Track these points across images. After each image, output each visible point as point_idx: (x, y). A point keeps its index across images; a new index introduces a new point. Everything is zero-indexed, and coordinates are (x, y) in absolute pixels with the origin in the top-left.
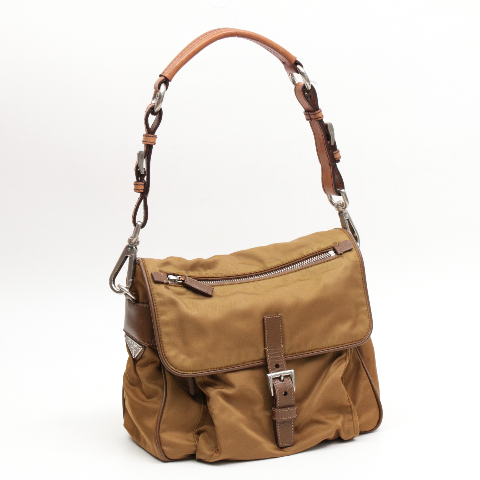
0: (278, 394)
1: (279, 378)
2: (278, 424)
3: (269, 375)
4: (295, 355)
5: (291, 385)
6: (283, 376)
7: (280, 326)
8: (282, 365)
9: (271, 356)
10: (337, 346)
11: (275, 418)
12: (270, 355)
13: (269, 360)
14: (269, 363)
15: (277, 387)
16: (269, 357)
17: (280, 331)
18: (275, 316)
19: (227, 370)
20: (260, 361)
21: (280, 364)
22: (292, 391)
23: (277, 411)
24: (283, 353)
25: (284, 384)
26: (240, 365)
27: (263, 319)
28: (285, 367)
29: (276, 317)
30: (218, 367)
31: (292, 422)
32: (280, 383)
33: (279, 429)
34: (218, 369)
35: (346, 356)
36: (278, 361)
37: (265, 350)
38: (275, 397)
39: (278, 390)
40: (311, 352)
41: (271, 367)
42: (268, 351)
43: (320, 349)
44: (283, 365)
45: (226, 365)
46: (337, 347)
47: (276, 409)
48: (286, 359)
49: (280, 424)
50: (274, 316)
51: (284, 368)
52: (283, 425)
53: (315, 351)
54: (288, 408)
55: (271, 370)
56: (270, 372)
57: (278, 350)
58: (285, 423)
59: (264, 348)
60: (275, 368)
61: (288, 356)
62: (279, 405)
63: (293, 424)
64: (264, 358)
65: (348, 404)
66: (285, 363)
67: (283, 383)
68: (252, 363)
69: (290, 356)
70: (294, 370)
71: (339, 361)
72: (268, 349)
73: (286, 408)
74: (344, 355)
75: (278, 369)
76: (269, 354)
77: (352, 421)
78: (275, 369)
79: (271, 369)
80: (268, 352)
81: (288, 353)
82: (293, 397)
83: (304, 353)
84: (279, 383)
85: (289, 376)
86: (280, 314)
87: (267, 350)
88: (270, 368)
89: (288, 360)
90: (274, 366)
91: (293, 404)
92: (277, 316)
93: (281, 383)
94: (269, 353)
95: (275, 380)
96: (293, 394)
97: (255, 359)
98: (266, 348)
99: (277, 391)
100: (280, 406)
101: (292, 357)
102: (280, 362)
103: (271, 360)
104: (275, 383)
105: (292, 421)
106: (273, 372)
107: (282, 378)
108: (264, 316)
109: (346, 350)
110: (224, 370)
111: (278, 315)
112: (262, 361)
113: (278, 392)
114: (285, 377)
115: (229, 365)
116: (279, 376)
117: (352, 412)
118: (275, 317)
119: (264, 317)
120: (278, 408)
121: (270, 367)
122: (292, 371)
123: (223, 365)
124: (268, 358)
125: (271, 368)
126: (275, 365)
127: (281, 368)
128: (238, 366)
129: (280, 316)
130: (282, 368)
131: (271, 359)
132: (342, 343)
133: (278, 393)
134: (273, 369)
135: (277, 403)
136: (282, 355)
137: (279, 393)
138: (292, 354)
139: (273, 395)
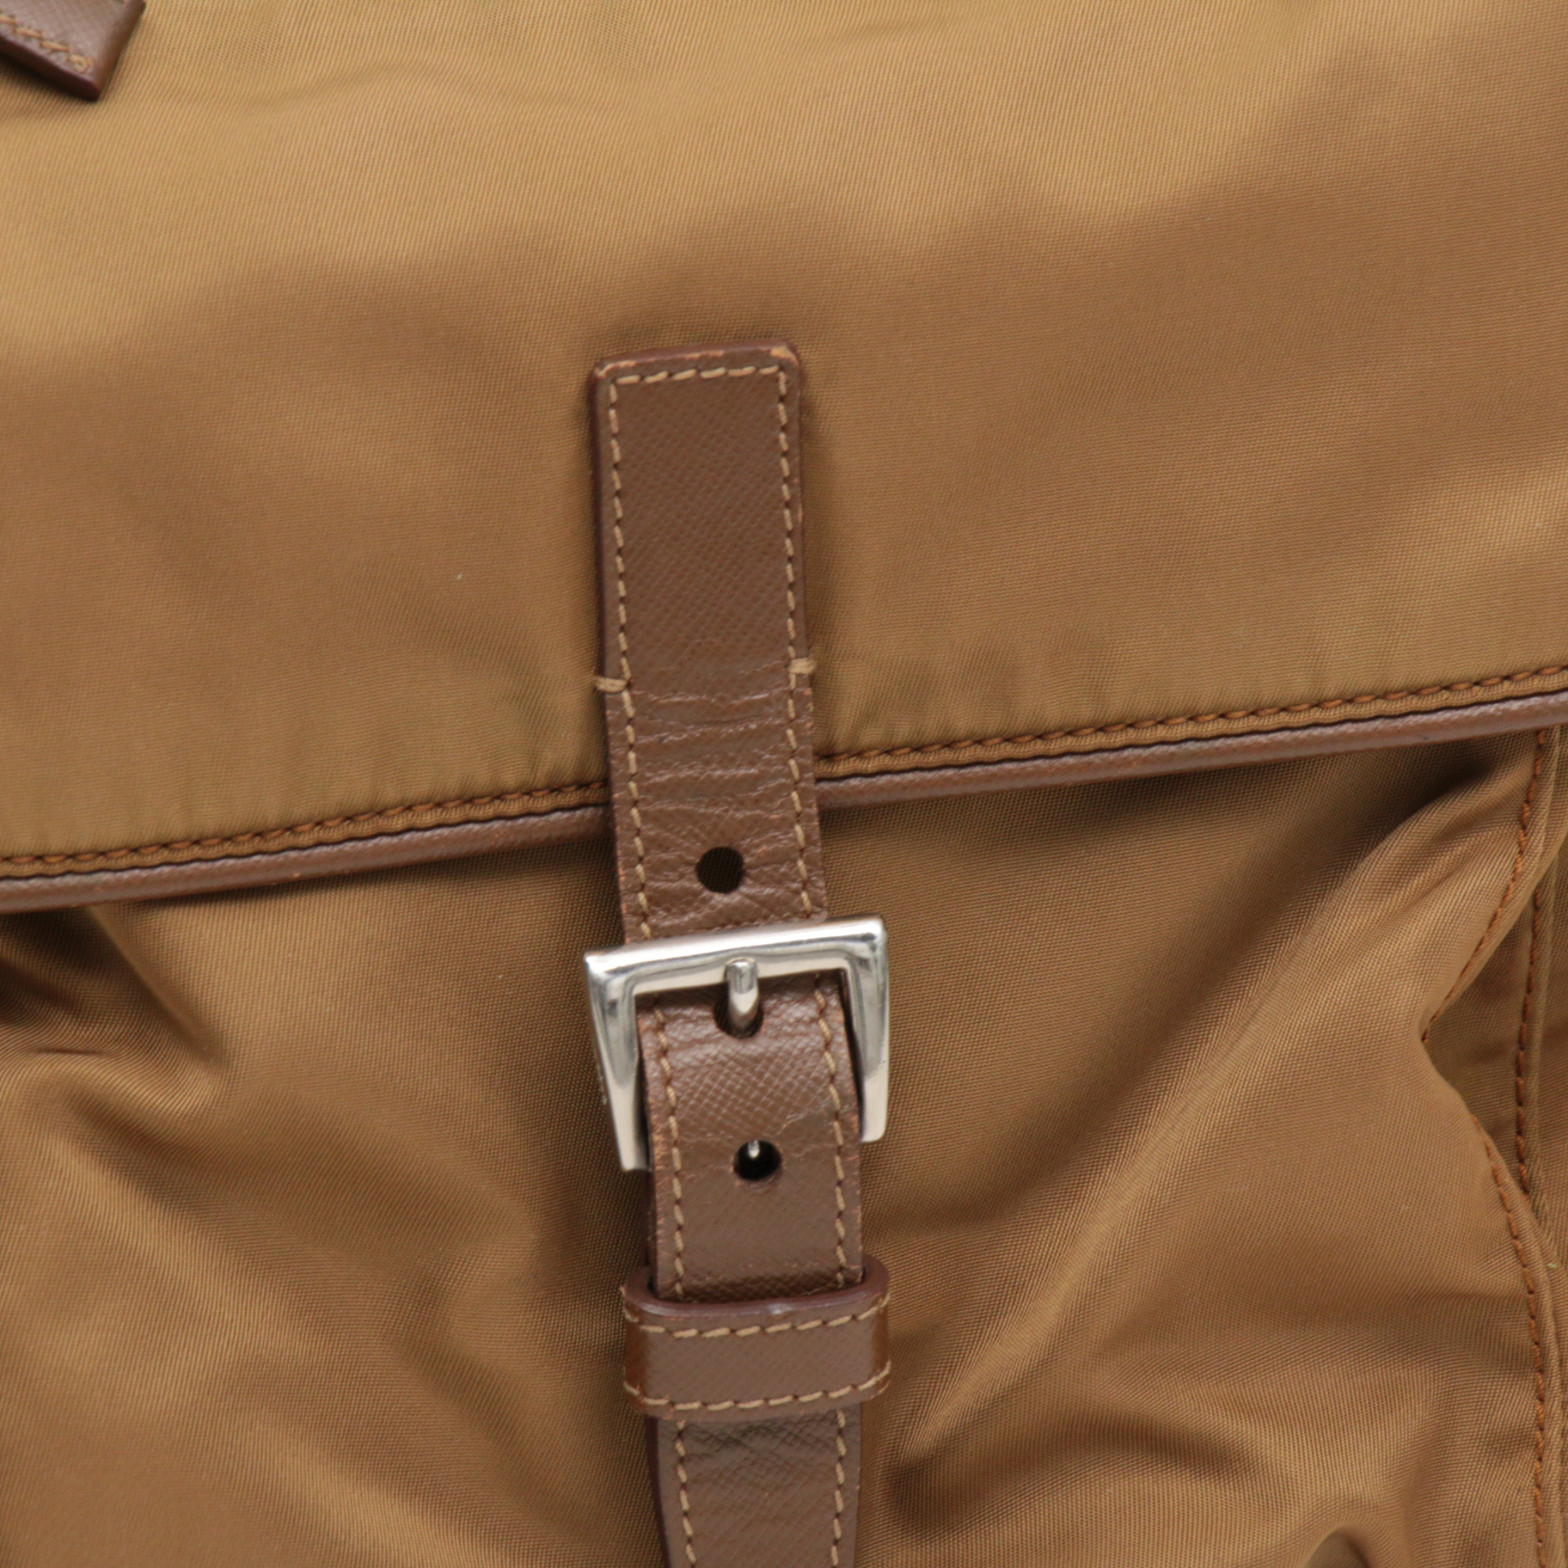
0: (677, 1165)
1: (715, 999)
2: (680, 1448)
3: (599, 964)
4: (947, 756)
5: (832, 1078)
6: (745, 981)
7: (784, 463)
8: (776, 858)
9: (667, 766)
10: (1416, 692)
11: (644, 1394)
12: (651, 755)
13: (635, 803)
14: (638, 832)
15: (671, 1092)
16: (633, 769)
17: (782, 519)
18: (732, 361)
19: (163, 876)
20: (544, 803)
21: (754, 851)
22: (833, 1138)
23: (660, 1330)
24: (799, 739)
25: (756, 1060)
26: (304, 839)
27: (592, 388)
28: (805, 885)
29: (735, 373)
30: (84, 843)
31: (840, 1432)
32: (711, 1050)
33: (684, 1497)
34: (58, 868)
35: (1529, 797)
36: (739, 815)
37: (599, 700)
38: (643, 1181)
39: (681, 1124)
40: (1120, 739)
41: (655, 870)
42: (631, 712)
43: (1223, 716)
44: (787, 857)
45: (148, 829)
46: (1414, 703)
47: (652, 1309)
48: (821, 797)
49: (699, 1449)
50: (711, 363)
51: (797, 892)
52: (730, 1458)
53: (1162, 732)
54: (777, 1309)
55: (649, 899)
56: (629, 920)
57: (750, 705)
58: (758, 1443)
59: (589, 677)
60: (697, 886)
61: (871, 765)
62: (680, 1268)
63: (843, 1450)
64: (594, 770)
65: (1502, 1277)
66: (816, 837)
67: (754, 1048)
68: (429, 818)
69: (886, 761)
70: (886, 928)
71: (1448, 836)
72: (629, 686)
73: (754, 1311)
74: (1506, 783)
75: (720, 899)
76: (644, 740)
77: (1529, 1455)
78: (696, 894)
79: (642, 897)
80: (630, 721)
81: (871, 735)
82: (841, 1205)
83: (1039, 747)
84: (699, 1053)
85: (834, 980)
86: (779, 351)
87: (620, 703)
88: (643, 887)
89: (864, 800)
90: (691, 869)
91: (841, 1269)
92: (748, 370)
93: (730, 1047)
94: (640, 731)
95: (673, 1012)
96: (841, 1175)
97: (482, 778)
98: (608, 684)
99: (667, 1131)
100: (695, 1282)
101: (910, 776)
102: (760, 826)
103: (658, 806)
104: (664, 1052)
105: (835, 1421)
106: (663, 935)
107: (744, 1001)
108: (600, 365)
109: (1537, 732)
110: (126, 875)
111: (766, 359)
112: (572, 797)
113: (675, 1144)
114: (770, 988)
115: (176, 826)
116: (713, 977)
117: (1544, 1355)
118: (720, 371)
119: (601, 373)
120: (672, 1300)
121: (639, 868)
122: (873, 927)
123: (116, 832)
124: (632, 777)
125: (652, 883)
126: (696, 850)
127: (753, 891)
128: (288, 838)
129: (783, 366)
130: (768, 891)
131: (659, 791)
132: (1474, 669)
133: (668, 1159)
134: (665, 893)
135: (663, 1255)
136: (793, 754)
137: (684, 1156)
138: (919, 748)
139: (629, 1158)
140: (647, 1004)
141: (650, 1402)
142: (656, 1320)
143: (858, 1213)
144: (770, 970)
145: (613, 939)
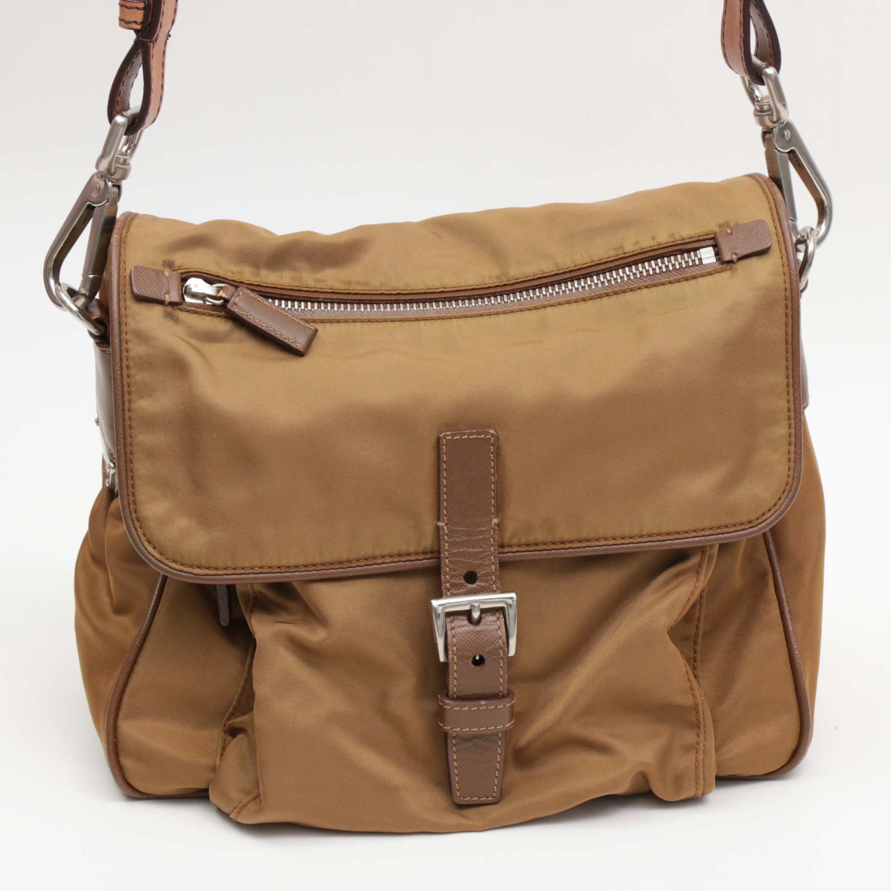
0: (456, 660)
1: (468, 614)
2: (454, 741)
3: (435, 603)
4: (536, 548)
5: (500, 637)
6: (477, 609)
7: (492, 463)
8: (486, 575)
9: (456, 548)
10: (669, 534)
11: (444, 726)
12: (452, 544)
13: (447, 558)
14: (448, 566)
15: (454, 640)
16: (447, 548)
17: (491, 479)
18: (478, 434)
19: (314, 574)
20: (421, 557)
21: (480, 572)
22: (500, 655)
23: (449, 707)
24: (494, 541)
25: (479, 632)
26: (353, 565)
27: (438, 440)
28: (494, 583)
29: (479, 437)
30: (292, 564)
31: (499, 738)
32: (466, 628)
33: (455, 756)
34: (284, 571)
35: (700, 565)
36: (476, 562)
37: (438, 528)
38: (446, 665)
39: (457, 649)
40: (585, 544)
41: (452, 577)
42: (446, 532)
43: (614, 539)
44: (489, 575)
45: (310, 561)
46: (668, 537)
47: (447, 701)
48: (500, 558)
49: (460, 742)
50: (472, 434)
51: (492, 585)
52: (467, 745)
53: (597, 543)
54: (483, 703)
55: (450, 585)
56: (444, 591)
57: (480, 531)
58: (477, 741)
59: (435, 522)
60: (464, 582)
61: (514, 550)
62: (455, 690)
63: (500, 744)
64: (436, 548)
65: (688, 701)
66: (498, 569)
67: (478, 628)
68: (389, 560)
69: (519, 549)
70: (517, 595)
71: (677, 575)
72: (446, 525)
73: (476, 703)
74: (693, 561)
75: (470, 586)
76: (450, 540)
77: (694, 751)
78: (463, 584)
79: (448, 584)
80: (446, 534)
81: (515, 541)
82: (502, 674)
83: (562, 546)
84: (463, 629)
85: (501, 610)
86: (492, 431)
87: (444, 529)
88: (448, 582)
89: (512, 559)
90: (462, 577)
91: (501, 692)
92: (483, 436)
93: (472, 628)
94: (449, 537)
95: (456, 617)
96: (502, 665)
97: (404, 549)
98: (440, 524)
99: (453, 651)
100: (460, 694)
101: (525, 553)
102: (482, 566)
103: (453, 559)
104: (453, 629)
105: (498, 735)
106: (453, 595)
107: (476, 615)
108: (441, 433)
109: (703, 547)
110: (303, 573)
111: (488, 433)
112: (429, 556)
113: (455, 655)
114: (483, 611)
115: (318, 560)
116: (467, 608)
117: (699, 723)
118: (475, 436)
119: (441, 436)
120: (453, 699)
121: (448, 576)
122: (513, 595)
123: (301, 561)
124: (446, 550)
125: (451, 581)
126: (464, 572)
127: (479, 584)
128: (349, 564)
129: (493, 435)
130: (484, 584)
131: (455, 554)
132: (685, 529)
133: (453, 659)
134: (455, 583)
135: (451, 686)
136: (492, 545)
137: (457, 658)
138: (528, 545)
139: (442, 658)
140: (448, 615)
141: (446, 728)
142: (449, 704)
143: (506, 676)
144: (483, 606)
145: (439, 596)
